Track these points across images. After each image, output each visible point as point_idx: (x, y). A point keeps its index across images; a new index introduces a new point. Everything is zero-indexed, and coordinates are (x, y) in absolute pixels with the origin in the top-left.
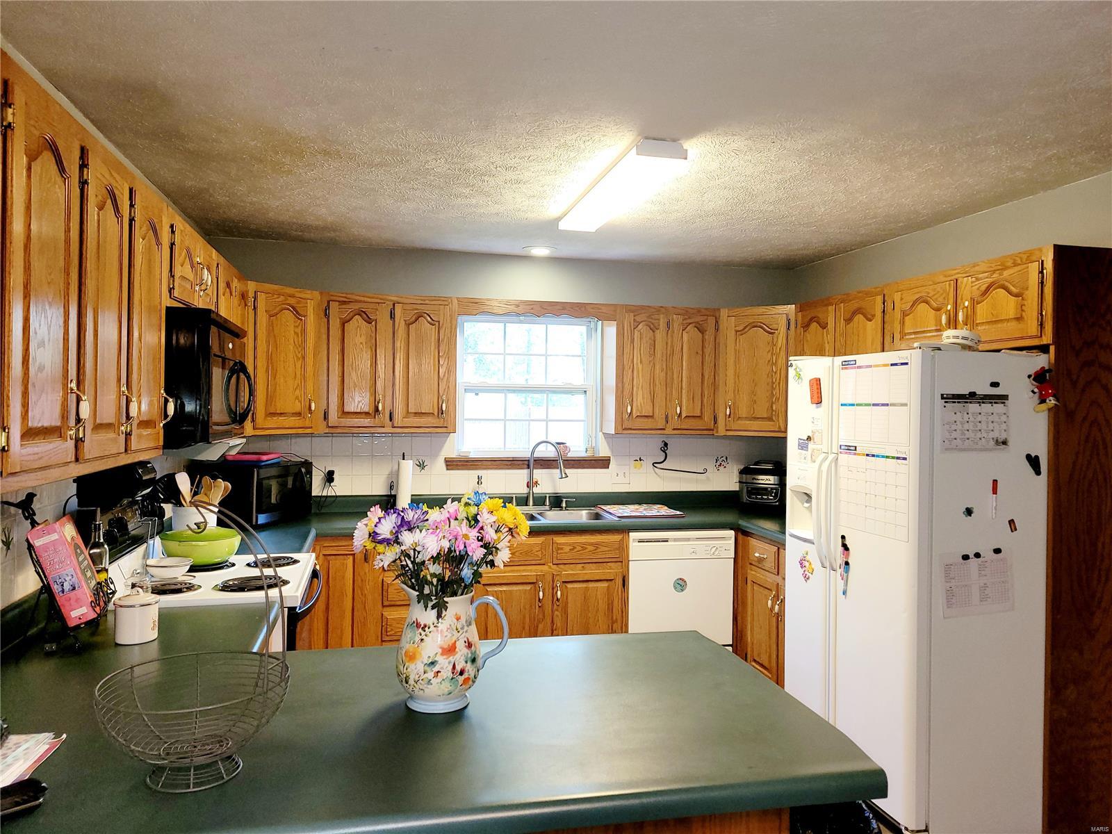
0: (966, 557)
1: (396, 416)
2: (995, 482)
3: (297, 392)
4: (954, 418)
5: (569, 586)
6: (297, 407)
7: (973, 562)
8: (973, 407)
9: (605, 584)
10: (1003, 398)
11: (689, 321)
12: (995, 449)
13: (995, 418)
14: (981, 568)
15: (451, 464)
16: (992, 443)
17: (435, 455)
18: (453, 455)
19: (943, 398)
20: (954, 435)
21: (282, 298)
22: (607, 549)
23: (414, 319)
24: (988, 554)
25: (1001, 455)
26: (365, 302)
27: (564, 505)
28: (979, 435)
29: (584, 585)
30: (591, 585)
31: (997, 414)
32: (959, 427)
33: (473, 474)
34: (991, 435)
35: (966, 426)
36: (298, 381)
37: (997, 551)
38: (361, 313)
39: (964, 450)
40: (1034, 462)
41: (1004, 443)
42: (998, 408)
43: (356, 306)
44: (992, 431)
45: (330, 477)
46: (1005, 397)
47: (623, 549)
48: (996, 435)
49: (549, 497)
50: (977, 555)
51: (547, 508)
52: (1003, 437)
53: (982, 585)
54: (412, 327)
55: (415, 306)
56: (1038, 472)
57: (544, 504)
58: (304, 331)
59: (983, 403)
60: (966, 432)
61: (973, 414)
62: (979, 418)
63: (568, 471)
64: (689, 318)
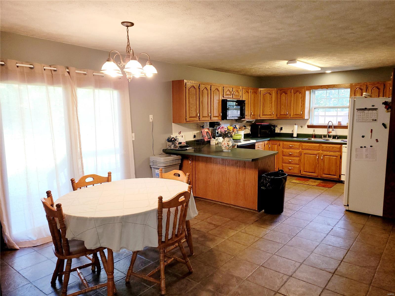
0: (361, 147)
1: (291, 115)
2: (372, 130)
3: (270, 110)
4: (360, 114)
5: (325, 156)
6: (270, 113)
7: (364, 149)
8: (366, 112)
9: (335, 157)
10: (376, 109)
11: (374, 86)
12: (372, 122)
13: (373, 114)
14: (367, 150)
15: (309, 127)
16: (372, 120)
17: (305, 124)
18: (309, 124)
19: (357, 109)
20: (360, 118)
21: (266, 91)
22: (336, 148)
23: (296, 92)
24: (368, 146)
25: (375, 123)
26: (285, 89)
27: (337, 138)
28: (367, 118)
29: (330, 157)
30: (331, 157)
31: (374, 113)
32: (362, 116)
33: (312, 129)
34: (371, 118)
35: (364, 116)
36: (270, 108)
37: (371, 146)
38: (284, 92)
39: (362, 122)
40: (384, 125)
41: (376, 120)
42: (375, 112)
43: (283, 91)
44: (372, 117)
45: (281, 129)
46: (377, 109)
47: (341, 148)
48: (373, 118)
49: (333, 136)
50: (365, 147)
51: (332, 138)
52: (375, 119)
53: (366, 154)
54: (295, 94)
55: (296, 89)
56: (386, 127)
57: (331, 137)
58: (272, 97)
59: (369, 110)
60: (364, 118)
61: (366, 113)
62: (368, 114)
63: (334, 129)
64: (374, 85)
